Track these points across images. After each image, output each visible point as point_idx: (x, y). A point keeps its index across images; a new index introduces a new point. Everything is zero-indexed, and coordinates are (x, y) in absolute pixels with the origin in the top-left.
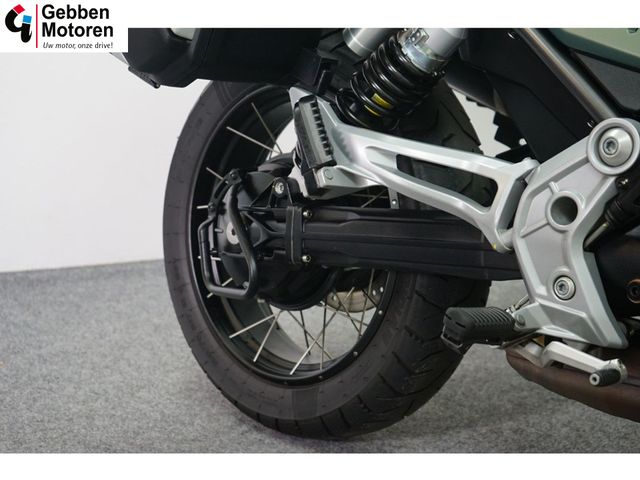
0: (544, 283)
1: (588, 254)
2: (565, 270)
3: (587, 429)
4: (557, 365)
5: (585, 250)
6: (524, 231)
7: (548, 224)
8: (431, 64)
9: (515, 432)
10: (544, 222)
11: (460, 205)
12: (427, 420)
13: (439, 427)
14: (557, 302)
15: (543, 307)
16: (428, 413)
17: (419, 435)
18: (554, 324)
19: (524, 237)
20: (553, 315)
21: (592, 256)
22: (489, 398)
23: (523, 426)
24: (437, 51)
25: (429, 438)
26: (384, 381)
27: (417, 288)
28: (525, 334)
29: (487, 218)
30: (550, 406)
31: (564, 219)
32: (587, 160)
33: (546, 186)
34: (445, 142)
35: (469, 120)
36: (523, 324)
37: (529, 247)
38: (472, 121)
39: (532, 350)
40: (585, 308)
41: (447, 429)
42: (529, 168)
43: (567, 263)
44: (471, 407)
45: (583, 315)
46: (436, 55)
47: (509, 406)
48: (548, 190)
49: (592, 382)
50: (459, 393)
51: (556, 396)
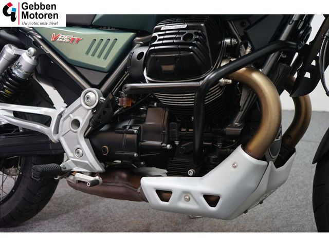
0: (72, 152)
1: (86, 139)
2: (78, 146)
3: (111, 207)
4: (79, 182)
5: (85, 138)
6: (62, 134)
7: (71, 130)
8: (25, 76)
9: (84, 212)
10: (69, 130)
11: (38, 127)
12: (50, 213)
13: (55, 215)
14: (77, 158)
15: (72, 160)
16: (51, 211)
17: (47, 219)
18: (77, 166)
19: (63, 136)
20: (77, 164)
21: (88, 140)
22: (75, 201)
23: (88, 210)
24: (27, 71)
25: (51, 220)
26: (25, 199)
27: (33, 161)
28: (68, 172)
29: (49, 131)
30: (98, 200)
31: (77, 127)
32: (81, 105)
33: (68, 116)
34: (38, 105)
35: (48, 96)
36: (65, 168)
37: (66, 139)
38: (50, 97)
39: (71, 178)
40: (87, 159)
41: (58, 215)
42: (62, 110)
43: (79, 143)
44: (68, 205)
45: (87, 162)
46: (27, 72)
47: (83, 203)
48: (69, 118)
49: (88, 185)
50: (64, 201)
51: (86, 194)
